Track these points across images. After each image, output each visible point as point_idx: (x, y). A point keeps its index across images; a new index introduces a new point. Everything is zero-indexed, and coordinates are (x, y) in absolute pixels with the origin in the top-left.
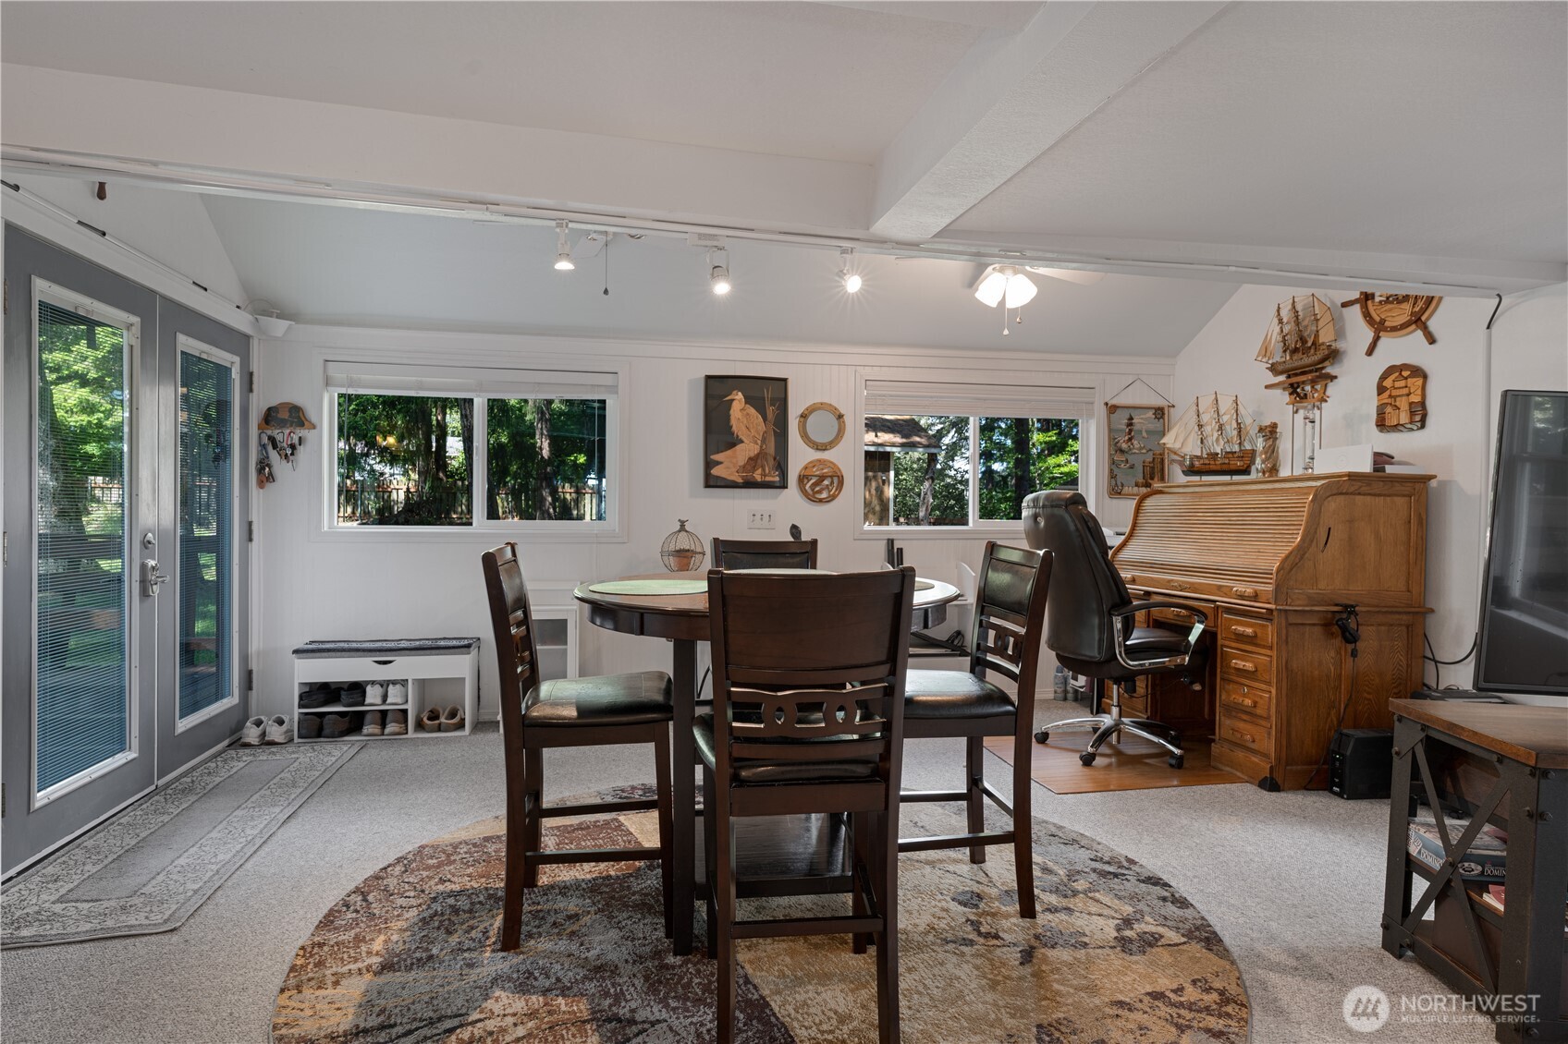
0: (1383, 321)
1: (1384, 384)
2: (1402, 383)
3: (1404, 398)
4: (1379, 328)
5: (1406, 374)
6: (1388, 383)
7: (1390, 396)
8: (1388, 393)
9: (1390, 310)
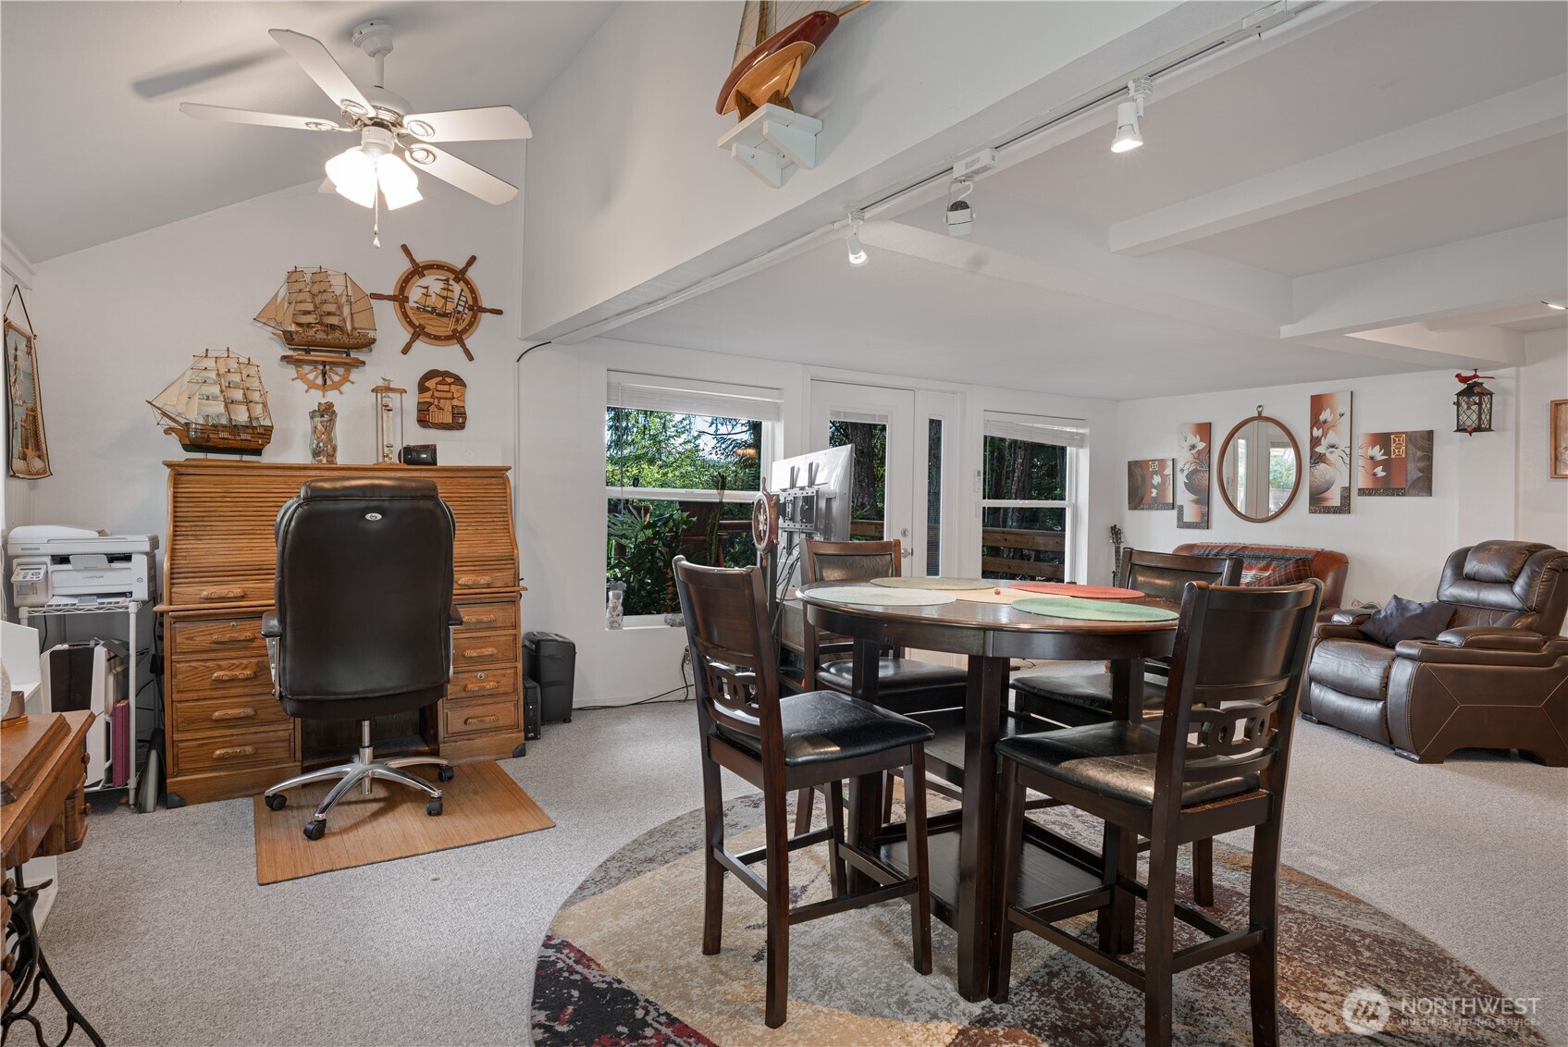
0: (422, 327)
1: (427, 384)
2: (446, 388)
3: (448, 401)
4: (418, 332)
5: (449, 380)
6: (431, 384)
7: (432, 396)
8: (430, 393)
9: (431, 319)
